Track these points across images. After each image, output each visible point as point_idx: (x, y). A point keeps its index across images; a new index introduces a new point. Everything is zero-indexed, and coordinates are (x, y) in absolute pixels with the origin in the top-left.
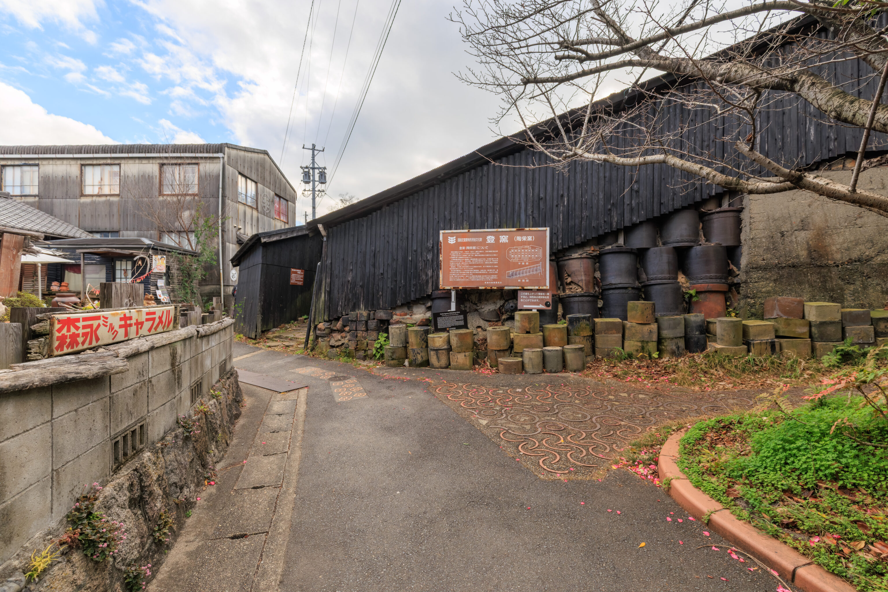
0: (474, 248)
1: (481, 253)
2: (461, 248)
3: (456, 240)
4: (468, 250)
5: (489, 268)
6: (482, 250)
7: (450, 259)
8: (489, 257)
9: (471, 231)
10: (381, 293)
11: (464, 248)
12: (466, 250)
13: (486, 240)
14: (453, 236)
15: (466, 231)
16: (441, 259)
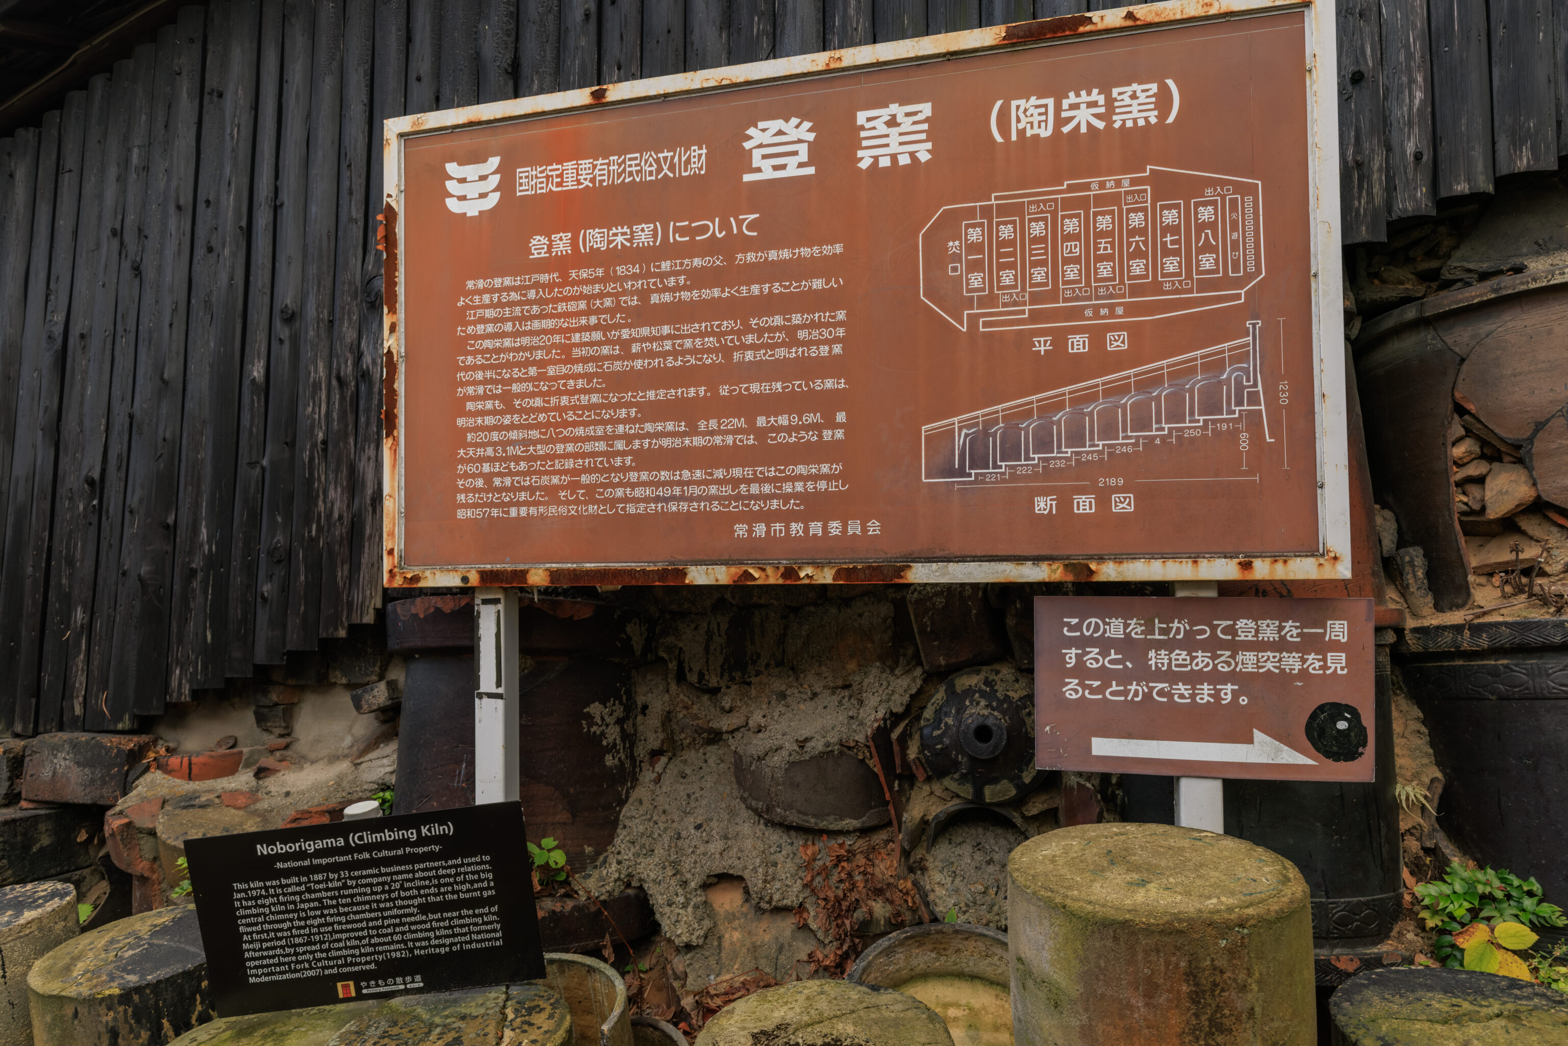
0: (644, 234)
1: (698, 279)
2: (538, 246)
3: (507, 186)
4: (594, 258)
5: (772, 404)
6: (712, 248)
7: (461, 345)
8: (768, 305)
9: (618, 91)
10: (79, 615)
11: (562, 243)
12: (577, 259)
13: (744, 161)
14: (478, 158)
15: (580, 97)
16: (392, 342)
